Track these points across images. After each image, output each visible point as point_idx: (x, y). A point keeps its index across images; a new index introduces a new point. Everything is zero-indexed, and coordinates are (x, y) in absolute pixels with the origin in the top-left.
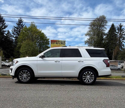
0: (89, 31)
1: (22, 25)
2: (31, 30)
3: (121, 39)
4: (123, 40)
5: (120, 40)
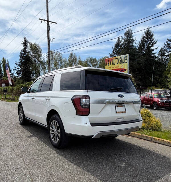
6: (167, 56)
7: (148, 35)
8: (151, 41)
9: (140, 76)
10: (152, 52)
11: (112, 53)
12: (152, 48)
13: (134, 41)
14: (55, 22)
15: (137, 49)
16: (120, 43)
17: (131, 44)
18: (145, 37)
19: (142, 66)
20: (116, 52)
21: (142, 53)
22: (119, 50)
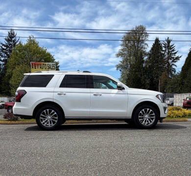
0: (122, 50)
1: (14, 41)
2: (30, 49)
3: (170, 61)
4: (173, 62)
5: (168, 62)
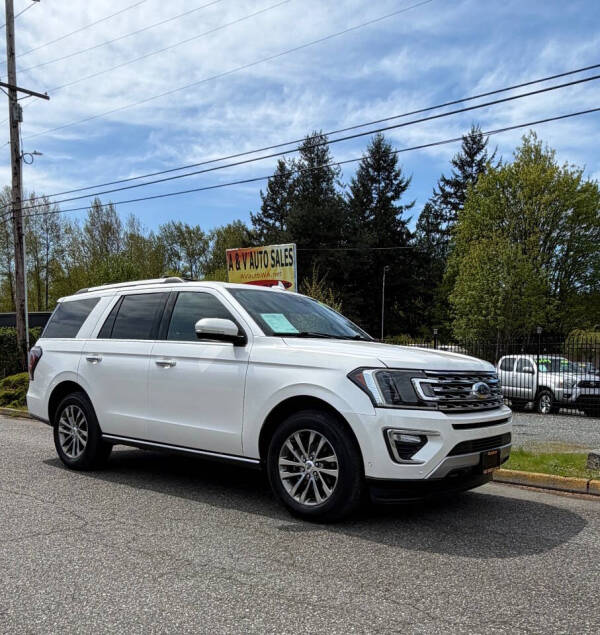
1: (479, 163)
6: (443, 233)
7: (380, 159)
8: (391, 180)
9: (362, 300)
10: (398, 217)
11: (261, 212)
12: (396, 204)
13: (333, 174)
14: (42, 93)
15: (345, 203)
16: (288, 178)
17: (324, 185)
18: (371, 166)
19: (366, 264)
20: (272, 208)
21: (364, 218)
22: (283, 204)
